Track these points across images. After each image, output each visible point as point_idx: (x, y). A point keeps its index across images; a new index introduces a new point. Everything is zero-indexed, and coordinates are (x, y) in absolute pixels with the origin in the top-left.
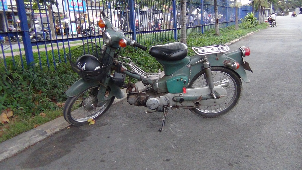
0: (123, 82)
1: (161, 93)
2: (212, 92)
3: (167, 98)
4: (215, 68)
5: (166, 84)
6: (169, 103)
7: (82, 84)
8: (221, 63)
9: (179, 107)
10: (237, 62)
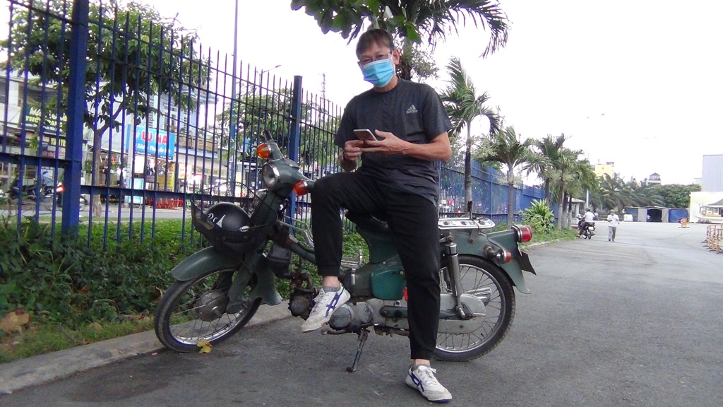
0: (286, 267)
1: (359, 297)
2: (457, 305)
3: (370, 307)
4: (467, 259)
5: (370, 279)
6: (372, 319)
7: (204, 259)
8: (476, 250)
9: (391, 330)
10: (508, 250)
